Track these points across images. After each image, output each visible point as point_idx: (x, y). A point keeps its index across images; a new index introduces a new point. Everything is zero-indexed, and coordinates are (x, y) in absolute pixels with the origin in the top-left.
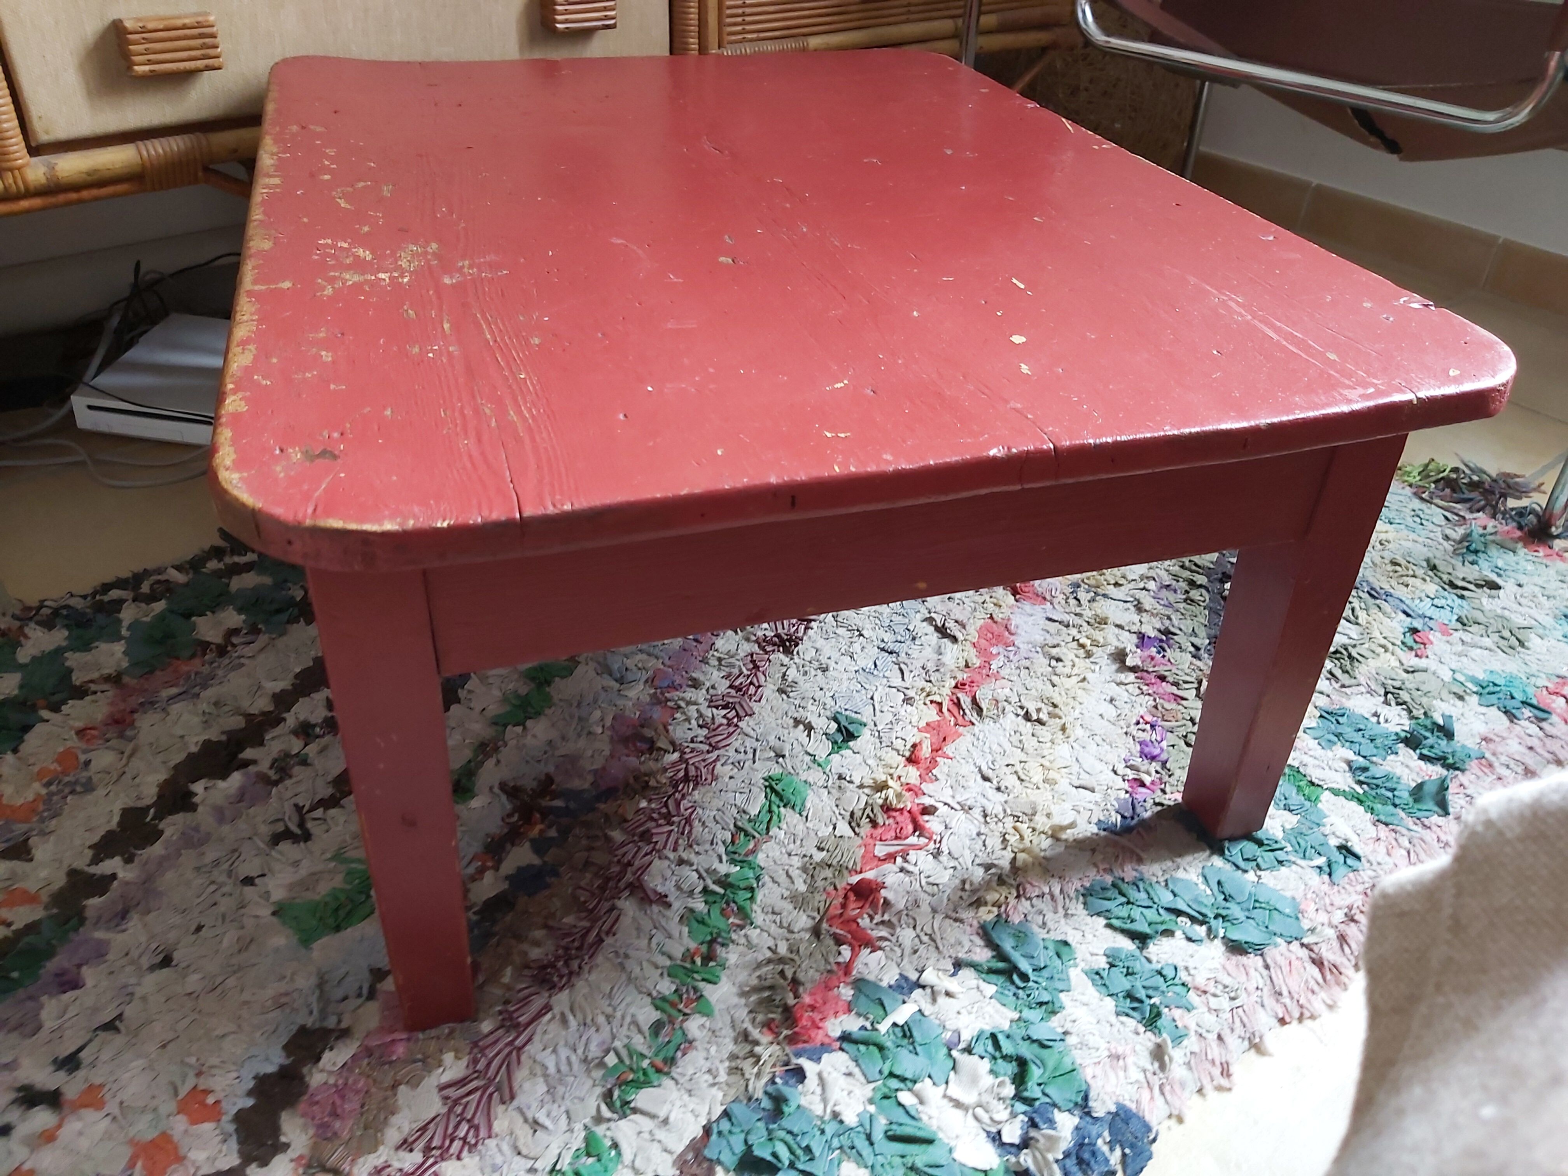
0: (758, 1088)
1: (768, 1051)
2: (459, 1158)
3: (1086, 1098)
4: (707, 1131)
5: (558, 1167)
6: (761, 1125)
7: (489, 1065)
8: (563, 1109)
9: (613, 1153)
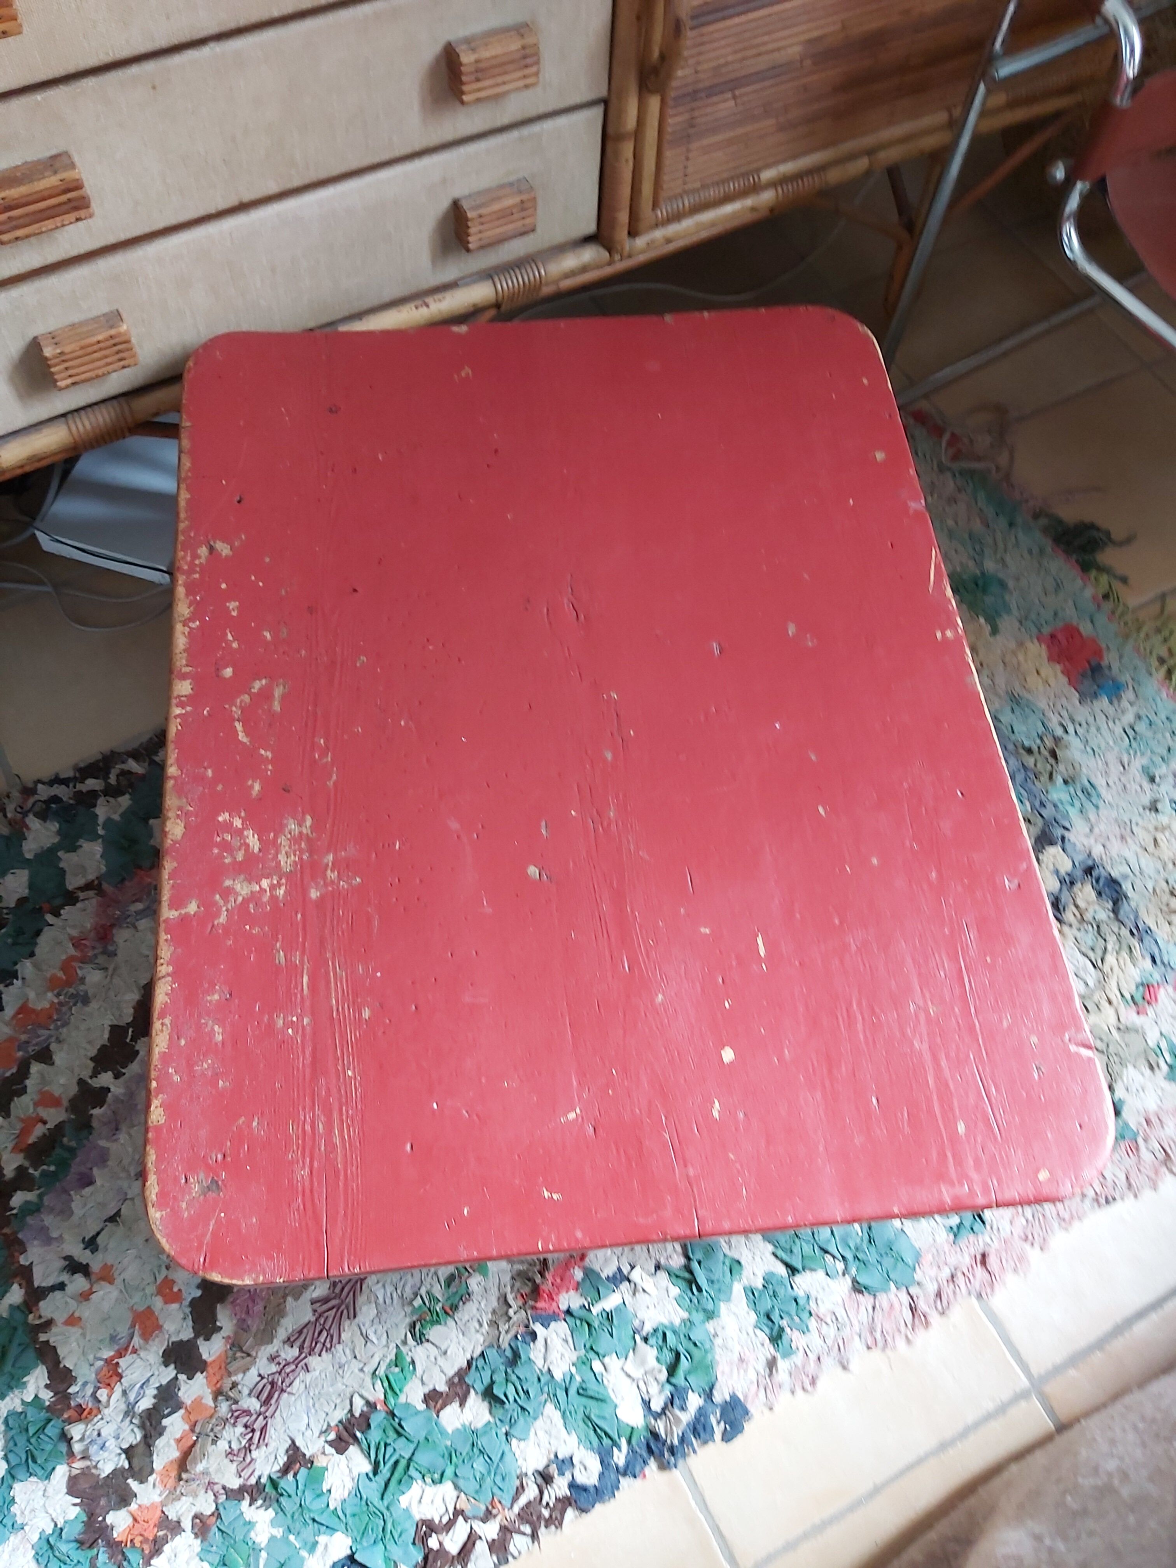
0: (505, 1340)
1: (517, 1315)
2: (320, 1355)
3: (711, 1390)
4: (469, 1364)
5: (377, 1373)
6: (503, 1368)
7: (343, 1289)
8: (385, 1328)
9: (411, 1367)
